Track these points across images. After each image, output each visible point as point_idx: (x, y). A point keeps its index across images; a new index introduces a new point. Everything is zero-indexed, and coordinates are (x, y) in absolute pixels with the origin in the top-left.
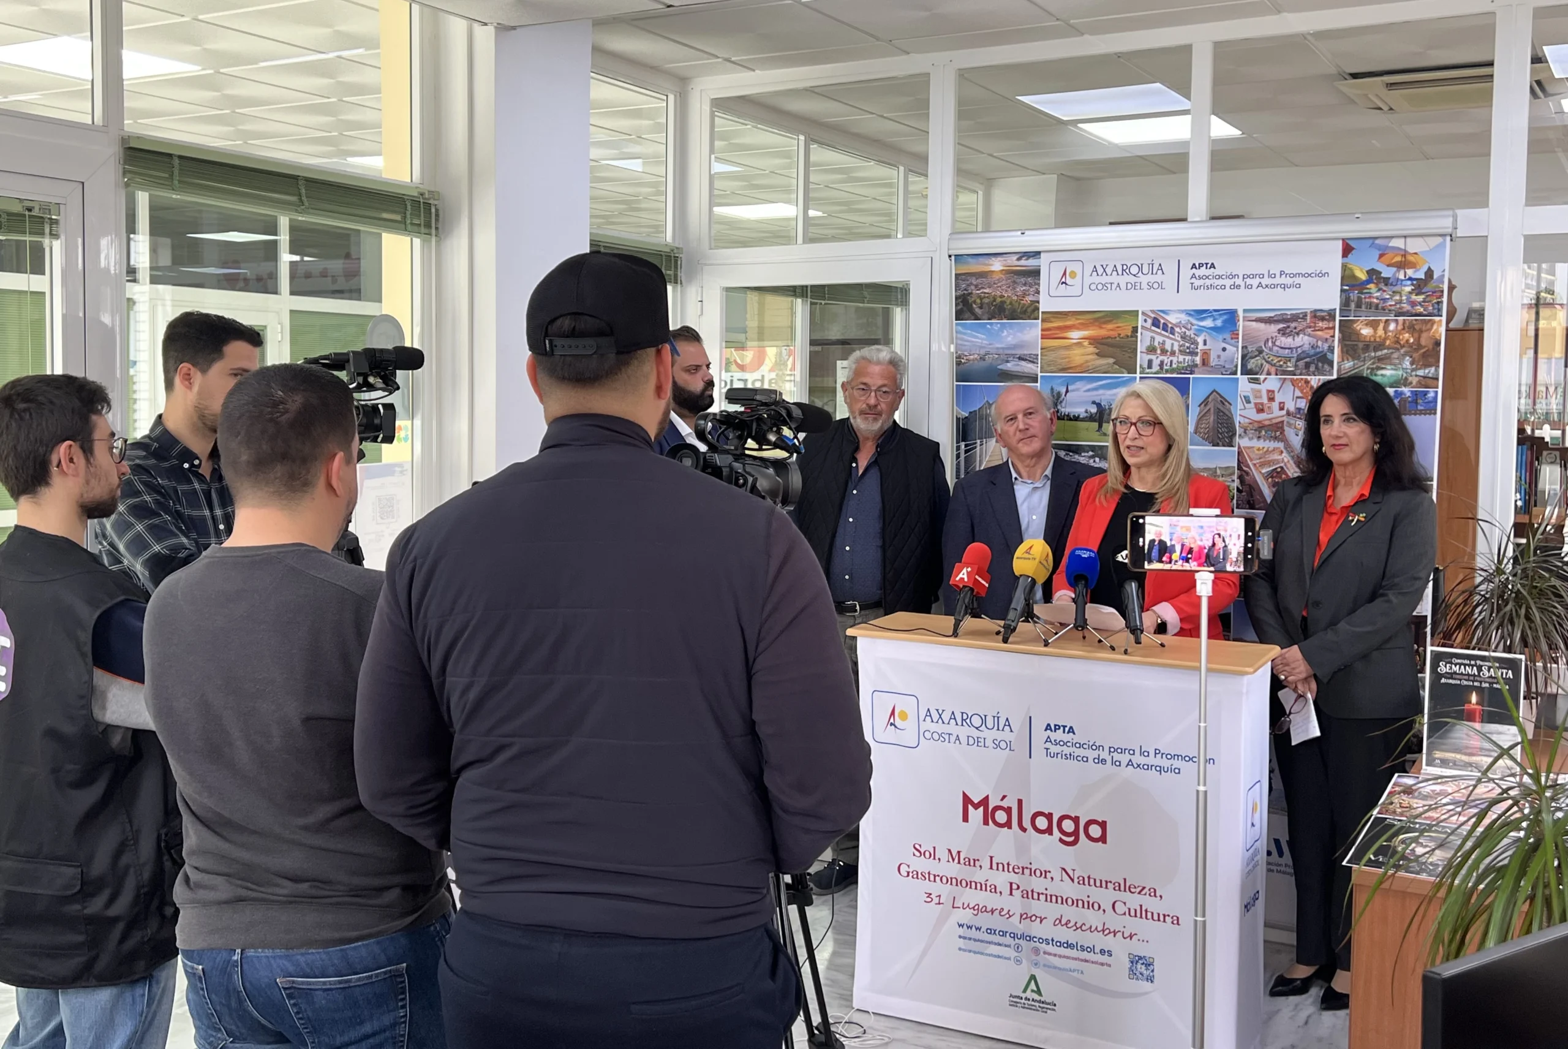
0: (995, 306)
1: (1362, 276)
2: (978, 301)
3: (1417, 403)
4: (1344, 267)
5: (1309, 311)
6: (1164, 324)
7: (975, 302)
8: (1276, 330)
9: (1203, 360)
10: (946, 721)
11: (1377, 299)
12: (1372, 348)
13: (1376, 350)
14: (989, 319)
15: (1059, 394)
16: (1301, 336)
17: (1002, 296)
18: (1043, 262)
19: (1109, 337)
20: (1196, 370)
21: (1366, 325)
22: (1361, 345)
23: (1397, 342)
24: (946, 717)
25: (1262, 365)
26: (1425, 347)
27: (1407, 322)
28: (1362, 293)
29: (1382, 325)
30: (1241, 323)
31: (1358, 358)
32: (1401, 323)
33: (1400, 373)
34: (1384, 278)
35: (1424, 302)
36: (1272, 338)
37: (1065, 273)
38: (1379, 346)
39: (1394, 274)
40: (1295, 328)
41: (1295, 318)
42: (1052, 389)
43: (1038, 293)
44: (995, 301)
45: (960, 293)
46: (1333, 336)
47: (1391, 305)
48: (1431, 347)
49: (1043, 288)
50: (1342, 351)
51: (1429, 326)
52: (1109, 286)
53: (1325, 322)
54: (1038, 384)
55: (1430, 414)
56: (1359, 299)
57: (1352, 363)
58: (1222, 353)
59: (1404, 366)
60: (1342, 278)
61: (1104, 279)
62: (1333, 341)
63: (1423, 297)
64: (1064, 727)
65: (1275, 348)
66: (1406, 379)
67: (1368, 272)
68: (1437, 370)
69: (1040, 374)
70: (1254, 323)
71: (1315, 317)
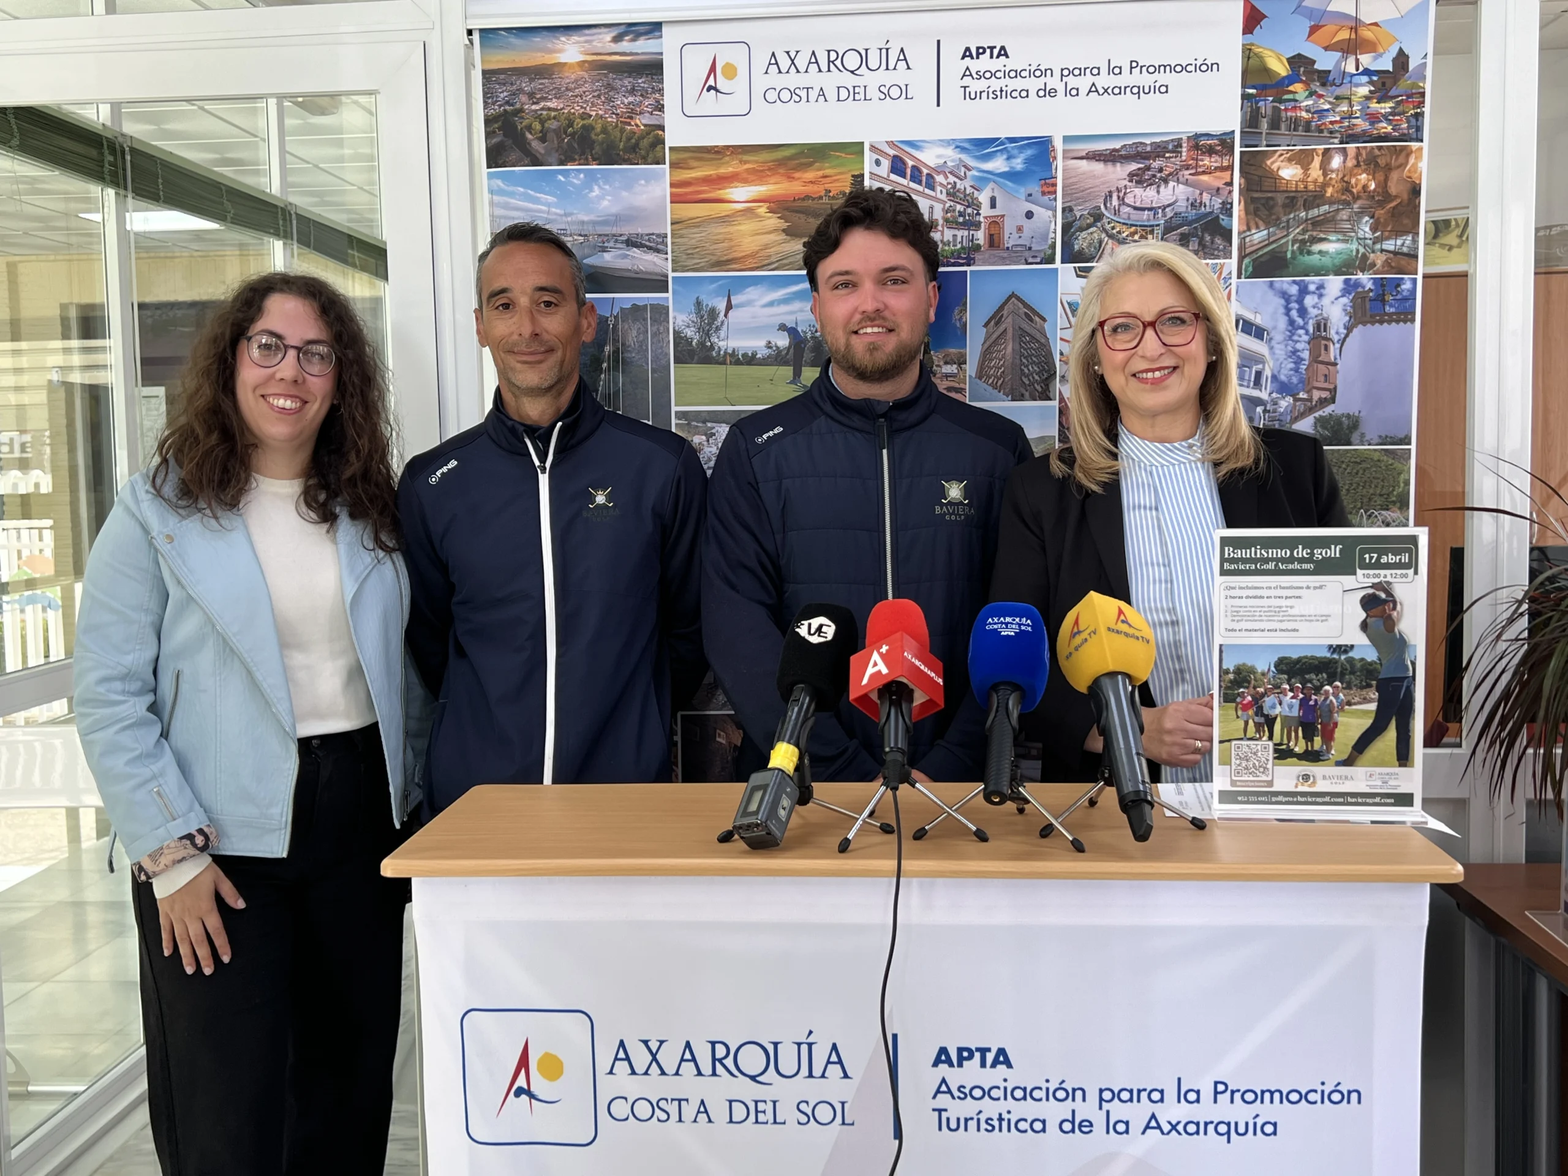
0: (573, 135)
1: (1281, 69)
2: (537, 126)
3: (1384, 302)
4: (1248, 53)
5: (1184, 137)
6: (913, 167)
7: (529, 128)
8: (1125, 174)
9: (991, 236)
10: (670, 1069)
11: (1308, 111)
12: (1301, 202)
13: (1308, 206)
14: (562, 163)
15: (713, 313)
16: (1171, 184)
17: (585, 116)
18: (668, 45)
19: (807, 197)
20: (977, 256)
21: (1290, 160)
22: (1280, 199)
23: (1347, 189)
24: (669, 1057)
25: (1100, 242)
26: (1396, 197)
27: (1364, 153)
28: (1281, 101)
29: (1317, 161)
30: (1060, 162)
31: (1276, 223)
32: (1352, 153)
33: (1354, 246)
34: (1319, 72)
35: (1393, 114)
36: (1118, 190)
37: (713, 69)
38: (1315, 198)
39: (1338, 63)
40: (1161, 170)
41: (1160, 150)
42: (698, 303)
43: (660, 108)
44: (571, 125)
45: (496, 109)
46: (1230, 184)
47: (1332, 123)
48: (1405, 196)
49: (670, 98)
50: (1247, 212)
51: (1401, 160)
52: (803, 94)
53: (1215, 158)
54: (670, 295)
55: (1405, 322)
56: (1276, 110)
57: (1265, 232)
58: (1026, 223)
59: (1361, 234)
60: (1245, 73)
61: (793, 80)
62: (1230, 192)
63: (1391, 104)
64: (984, 1051)
65: (1125, 210)
66: (1365, 257)
67: (1289, 60)
68: (1415, 241)
69: (671, 275)
70: (1085, 161)
71: (1197, 147)
